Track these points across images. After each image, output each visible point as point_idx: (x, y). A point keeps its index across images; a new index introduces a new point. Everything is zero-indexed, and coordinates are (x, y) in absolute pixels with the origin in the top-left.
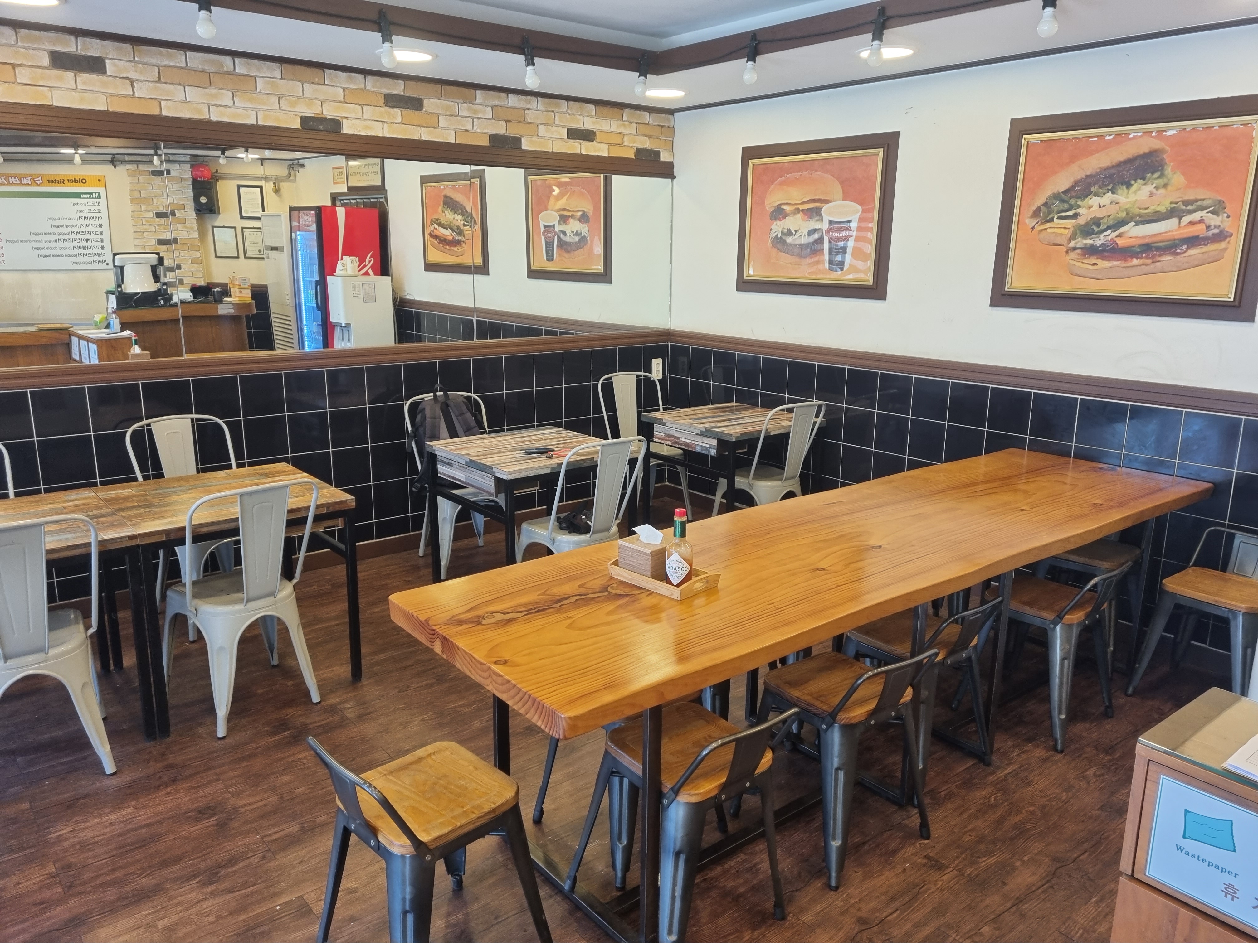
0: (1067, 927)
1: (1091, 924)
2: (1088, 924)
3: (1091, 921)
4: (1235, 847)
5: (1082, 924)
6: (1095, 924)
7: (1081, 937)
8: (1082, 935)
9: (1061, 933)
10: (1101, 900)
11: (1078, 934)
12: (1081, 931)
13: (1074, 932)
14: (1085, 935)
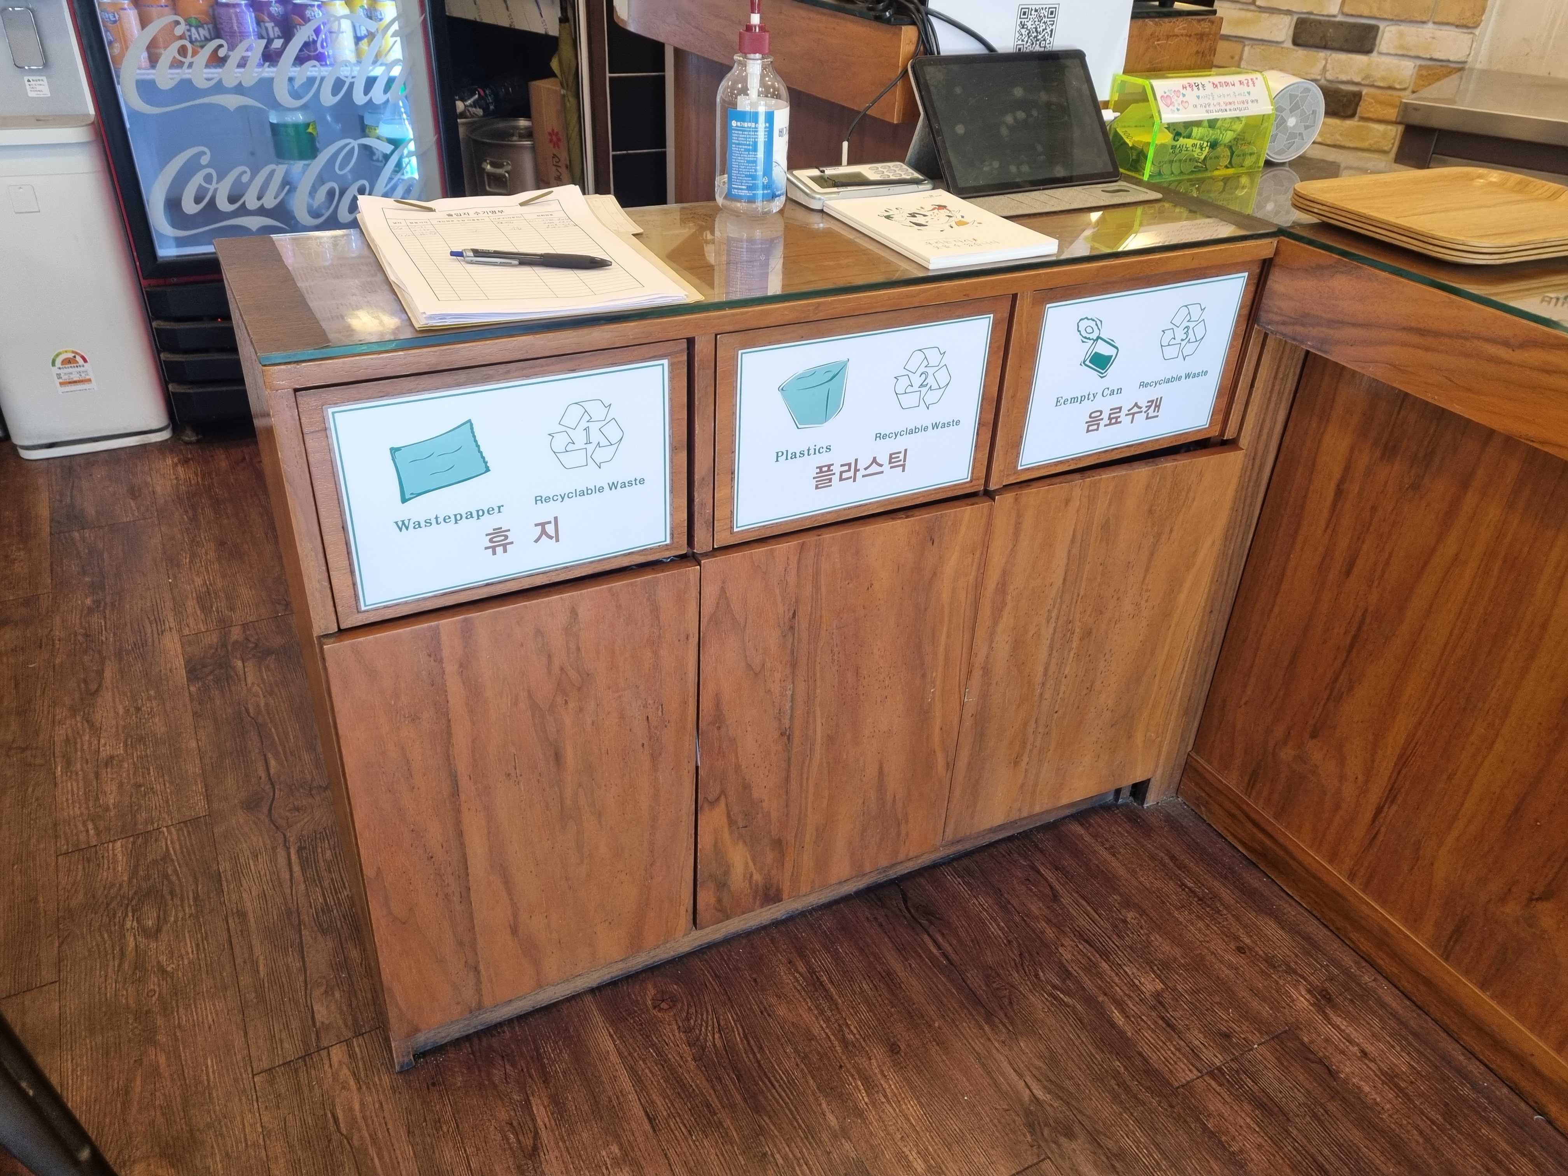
0: (67, 839)
1: (91, 804)
2: (88, 808)
3: (87, 800)
4: (486, 463)
5: (82, 814)
6: (97, 799)
7: (98, 833)
8: (96, 828)
9: (67, 853)
10: (68, 763)
11: (92, 832)
12: (90, 826)
13: (82, 837)
14: (101, 825)
